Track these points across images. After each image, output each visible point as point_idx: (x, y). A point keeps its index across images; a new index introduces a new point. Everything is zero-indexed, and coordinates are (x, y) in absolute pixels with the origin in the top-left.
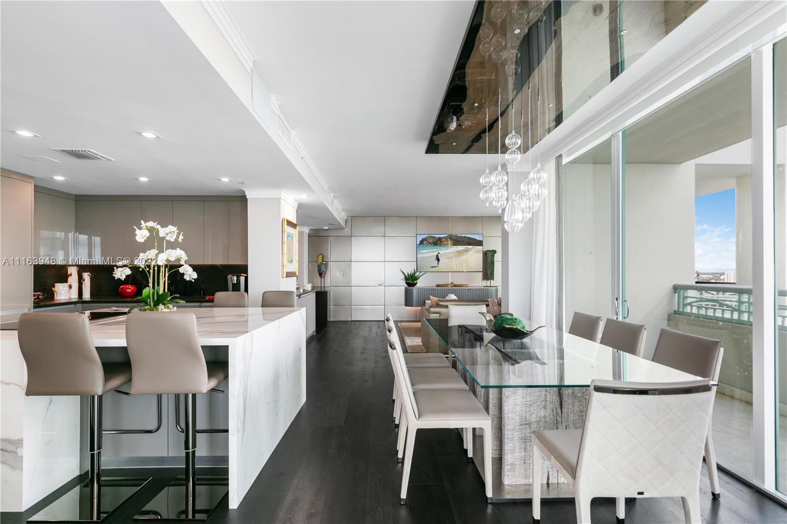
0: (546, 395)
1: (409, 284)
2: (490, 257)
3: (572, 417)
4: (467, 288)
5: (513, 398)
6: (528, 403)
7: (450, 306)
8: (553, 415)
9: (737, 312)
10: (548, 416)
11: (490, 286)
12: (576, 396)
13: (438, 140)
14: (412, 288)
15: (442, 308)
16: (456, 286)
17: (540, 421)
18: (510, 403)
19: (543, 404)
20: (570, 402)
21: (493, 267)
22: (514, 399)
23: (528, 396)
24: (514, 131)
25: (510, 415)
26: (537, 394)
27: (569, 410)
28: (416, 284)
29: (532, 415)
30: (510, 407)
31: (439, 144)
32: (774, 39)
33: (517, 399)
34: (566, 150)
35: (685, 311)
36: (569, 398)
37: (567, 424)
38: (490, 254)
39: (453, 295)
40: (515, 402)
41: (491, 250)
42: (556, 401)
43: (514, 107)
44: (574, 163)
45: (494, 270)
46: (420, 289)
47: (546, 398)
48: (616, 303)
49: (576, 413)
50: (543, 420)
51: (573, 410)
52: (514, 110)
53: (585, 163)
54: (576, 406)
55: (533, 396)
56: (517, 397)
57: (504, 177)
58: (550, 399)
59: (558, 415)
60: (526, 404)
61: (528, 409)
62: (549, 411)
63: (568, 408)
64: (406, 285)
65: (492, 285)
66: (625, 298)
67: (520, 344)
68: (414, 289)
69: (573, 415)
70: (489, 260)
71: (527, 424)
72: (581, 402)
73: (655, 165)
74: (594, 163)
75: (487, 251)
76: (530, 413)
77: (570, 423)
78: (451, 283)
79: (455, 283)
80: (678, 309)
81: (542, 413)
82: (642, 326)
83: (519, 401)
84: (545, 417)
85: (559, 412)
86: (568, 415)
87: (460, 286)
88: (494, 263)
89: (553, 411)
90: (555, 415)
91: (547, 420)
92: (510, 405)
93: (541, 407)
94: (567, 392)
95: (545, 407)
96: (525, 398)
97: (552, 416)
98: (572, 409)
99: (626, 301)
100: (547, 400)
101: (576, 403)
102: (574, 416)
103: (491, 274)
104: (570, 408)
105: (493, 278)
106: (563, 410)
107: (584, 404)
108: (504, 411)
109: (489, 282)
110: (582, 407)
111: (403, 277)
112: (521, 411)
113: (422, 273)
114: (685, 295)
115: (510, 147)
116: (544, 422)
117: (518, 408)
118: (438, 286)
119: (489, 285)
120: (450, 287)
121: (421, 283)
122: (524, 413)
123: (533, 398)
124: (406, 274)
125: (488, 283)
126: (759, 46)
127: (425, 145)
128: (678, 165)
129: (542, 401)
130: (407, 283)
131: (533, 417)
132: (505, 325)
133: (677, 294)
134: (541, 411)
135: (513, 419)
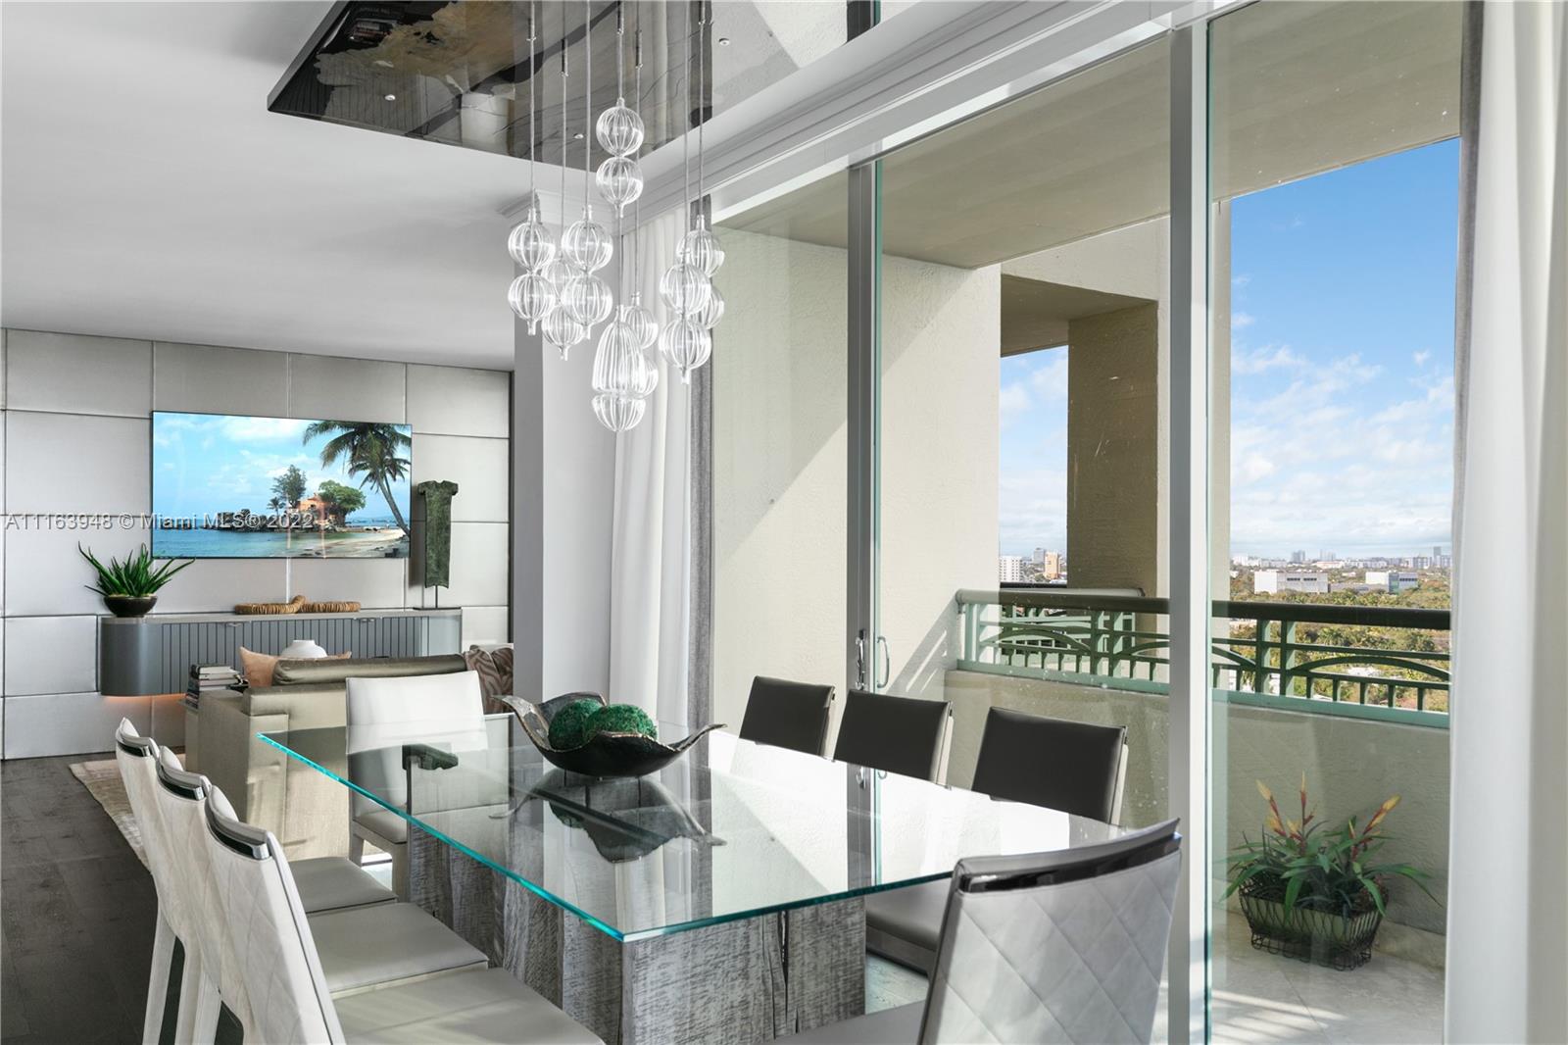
0: (747, 938)
1: (119, 607)
2: (436, 506)
3: (811, 987)
4: (354, 616)
5: (658, 962)
6: (698, 970)
7: (353, 682)
8: (766, 991)
9: (1089, 658)
10: (751, 998)
11: (437, 608)
12: (822, 924)
13: (331, 69)
14: (133, 620)
15: (299, 691)
16: (310, 609)
17: (732, 1019)
18: (648, 981)
19: (739, 965)
20: (806, 944)
21: (447, 540)
22: (659, 967)
23: (698, 950)
24: (622, 100)
25: (649, 1019)
26: (722, 938)
27: (806, 969)
28: (151, 603)
29: (712, 1004)
30: (649, 995)
31: (332, 87)
32: (1208, 14)
33: (668, 964)
34: (722, 186)
35: (981, 660)
36: (805, 933)
37: (801, 1010)
38: (434, 497)
39: (312, 643)
40: (663, 974)
41: (440, 481)
42: (772, 949)
43: (623, 19)
44: (738, 228)
45: (448, 552)
46: (166, 628)
47: (748, 946)
48: (861, 645)
49: (822, 974)
50: (739, 1014)
51: (815, 968)
52: (622, 30)
53: (767, 232)
54: (822, 953)
55: (712, 946)
56: (667, 958)
57: (605, 244)
58: (759, 944)
59: (778, 990)
60: (693, 976)
61: (699, 990)
62: (755, 983)
63: (803, 964)
64: (104, 611)
65: (440, 605)
66: (879, 632)
67: (635, 789)
68: (143, 622)
69: (813, 983)
70: (433, 516)
71: (696, 1037)
72: (834, 941)
73: (921, 264)
74: (791, 238)
75: (427, 484)
76: (705, 999)
77: (806, 1009)
78: (294, 601)
79: (310, 600)
80: (966, 657)
81: (736, 996)
82: (943, 705)
83: (673, 972)
84: (745, 1002)
85: (780, 979)
86: (802, 984)
87: (327, 609)
88: (448, 528)
89: (764, 982)
90: (771, 990)
91: (750, 1012)
92: (649, 987)
93: (734, 975)
94: (800, 917)
95: (745, 975)
96: (690, 957)
97: (762, 998)
98: (812, 965)
99: (884, 639)
100: (750, 950)
101: (823, 944)
102: (817, 985)
103: (438, 566)
104: (807, 961)
105: (446, 579)
106: (790, 972)
107: (841, 944)
108: (632, 1011)
109: (430, 592)
110: (835, 952)
111: (90, 577)
112: (680, 999)
113: (177, 563)
114: (982, 619)
115: (611, 150)
116: (742, 1019)
117: (672, 993)
118: (239, 610)
119: (430, 602)
120: (290, 614)
121: (169, 604)
122: (689, 1006)
123: (713, 952)
124: (106, 566)
125: (427, 596)
126: (1188, 19)
127: (272, 77)
128: (965, 272)
129: (735, 957)
130: (110, 603)
131: (713, 1011)
132: (606, 733)
133: (963, 617)
134: (733, 987)
135: (656, 1030)
